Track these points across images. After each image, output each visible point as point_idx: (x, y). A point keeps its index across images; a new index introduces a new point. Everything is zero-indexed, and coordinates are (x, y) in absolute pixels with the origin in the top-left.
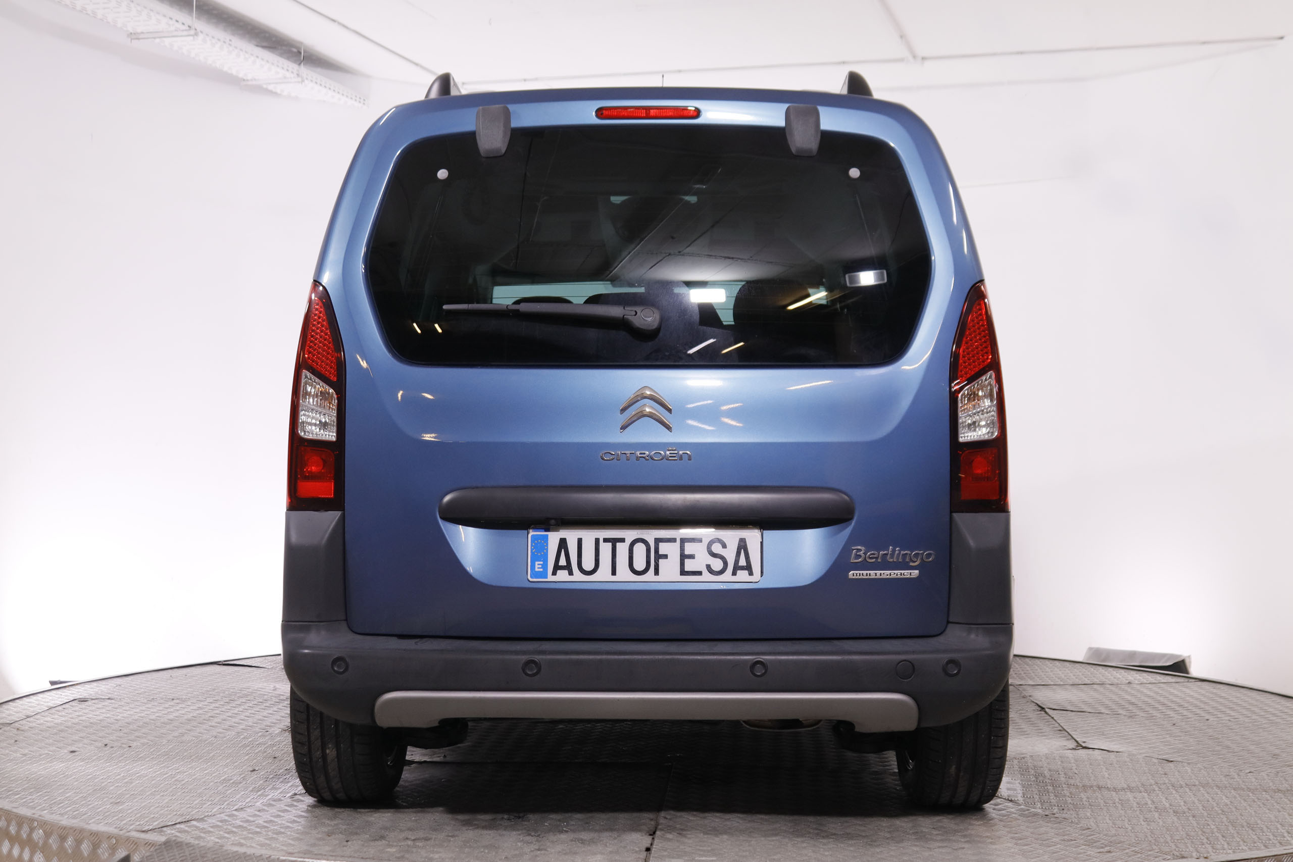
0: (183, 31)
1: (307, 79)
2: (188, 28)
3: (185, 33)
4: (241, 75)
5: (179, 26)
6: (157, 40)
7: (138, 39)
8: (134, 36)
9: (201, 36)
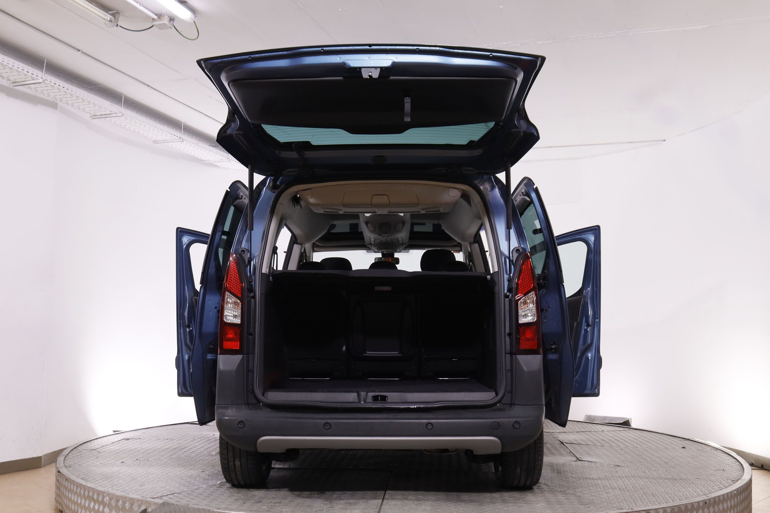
0: (177, 139)
1: (232, 160)
2: (179, 138)
3: (178, 141)
4: (202, 159)
5: (175, 137)
6: (166, 144)
7: (158, 143)
8: (155, 142)
9: (185, 142)
